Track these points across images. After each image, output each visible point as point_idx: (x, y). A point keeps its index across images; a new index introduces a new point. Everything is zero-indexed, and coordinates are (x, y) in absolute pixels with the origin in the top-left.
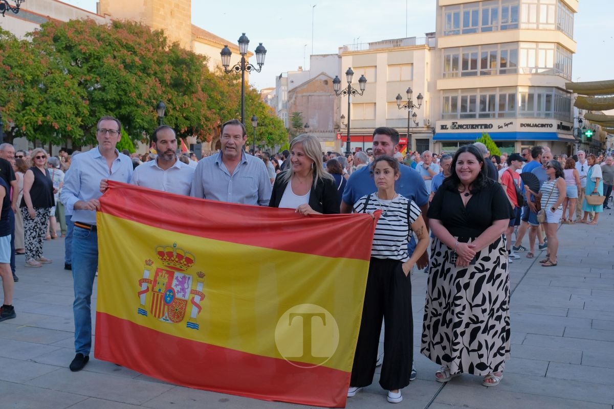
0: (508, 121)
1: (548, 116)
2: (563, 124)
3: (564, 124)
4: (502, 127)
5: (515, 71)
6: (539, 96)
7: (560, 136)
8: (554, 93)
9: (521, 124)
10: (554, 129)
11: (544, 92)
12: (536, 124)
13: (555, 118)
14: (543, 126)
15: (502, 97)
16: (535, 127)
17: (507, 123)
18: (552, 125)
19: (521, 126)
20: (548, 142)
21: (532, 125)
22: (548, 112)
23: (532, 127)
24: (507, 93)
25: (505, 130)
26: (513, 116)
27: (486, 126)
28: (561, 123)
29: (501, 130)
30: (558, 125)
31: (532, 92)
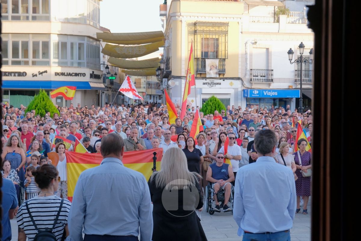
0: (42, 69)
1: (80, 65)
2: (94, 73)
3: (96, 73)
4: (36, 75)
5: (48, 19)
6: (72, 44)
7: (92, 85)
8: (85, 42)
9: (56, 73)
10: (87, 79)
11: (76, 41)
12: (70, 73)
13: (88, 67)
14: (76, 75)
15: (36, 44)
16: (69, 76)
17: (41, 71)
18: (85, 74)
19: (56, 75)
20: (82, 91)
21: (66, 74)
22: (80, 61)
23: (66, 76)
24: (41, 40)
25: (39, 78)
26: (48, 63)
27: (20, 74)
28: (93, 72)
29: (35, 79)
30: (91, 74)
31: (64, 40)
